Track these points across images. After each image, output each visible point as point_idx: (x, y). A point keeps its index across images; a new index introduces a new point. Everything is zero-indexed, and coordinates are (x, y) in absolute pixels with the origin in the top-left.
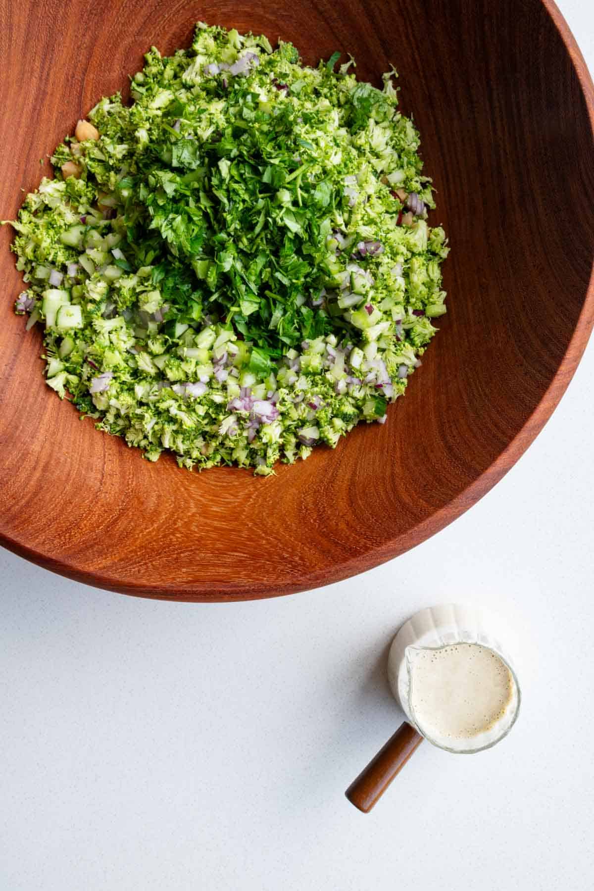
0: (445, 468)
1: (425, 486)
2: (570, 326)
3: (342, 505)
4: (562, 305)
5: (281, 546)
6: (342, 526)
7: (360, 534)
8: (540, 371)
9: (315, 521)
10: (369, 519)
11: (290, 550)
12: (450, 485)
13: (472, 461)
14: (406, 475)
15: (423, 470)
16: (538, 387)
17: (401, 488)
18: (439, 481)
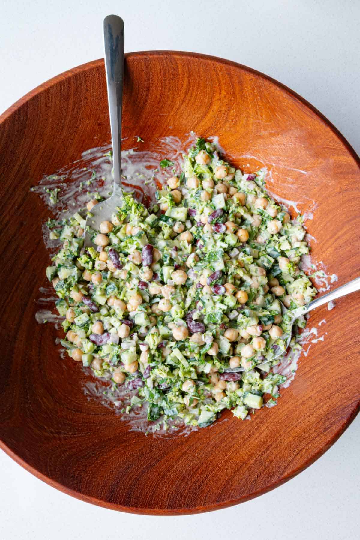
0: (158, 80)
1: (173, 79)
2: (51, 91)
3: (215, 107)
4: (46, 106)
5: (258, 107)
6: (224, 93)
7: (219, 80)
8: (81, 84)
9: (233, 109)
10: (209, 85)
11: (255, 100)
12: (162, 67)
13: (143, 71)
14: (177, 96)
15: (167, 90)
16: (87, 77)
17: (184, 90)
18: (165, 75)
